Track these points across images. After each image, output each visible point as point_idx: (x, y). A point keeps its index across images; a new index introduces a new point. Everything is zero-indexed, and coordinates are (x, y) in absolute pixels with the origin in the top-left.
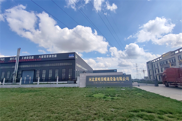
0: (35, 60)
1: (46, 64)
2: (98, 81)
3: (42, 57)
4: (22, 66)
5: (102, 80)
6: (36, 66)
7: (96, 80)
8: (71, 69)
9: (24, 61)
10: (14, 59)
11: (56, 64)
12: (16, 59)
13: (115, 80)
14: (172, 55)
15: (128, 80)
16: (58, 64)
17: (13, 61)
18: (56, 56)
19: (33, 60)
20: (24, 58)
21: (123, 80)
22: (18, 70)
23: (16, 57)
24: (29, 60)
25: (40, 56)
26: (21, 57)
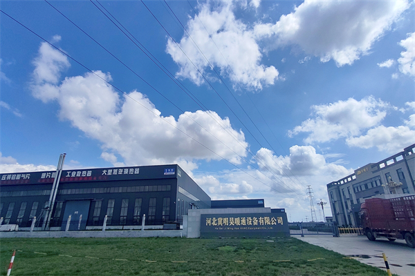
0: (95, 179)
1: (117, 188)
2: (223, 224)
3: (109, 174)
4: (64, 192)
5: (231, 223)
6: (95, 191)
7: (220, 223)
8: (169, 199)
9: (71, 180)
10: (51, 175)
11: (138, 187)
12: (54, 176)
14: (373, 172)
15: (282, 224)
16: (141, 189)
17: (48, 181)
18: (137, 171)
19: (90, 180)
20: (70, 174)
21: (271, 223)
22: (56, 199)
23: (55, 172)
24: (81, 179)
25: (105, 171)
26: (65, 172)
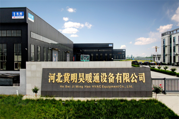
2: (71, 81)
5: (81, 80)
7: (66, 79)
8: (20, 45)
13: (111, 80)
15: (144, 82)
21: (131, 80)
